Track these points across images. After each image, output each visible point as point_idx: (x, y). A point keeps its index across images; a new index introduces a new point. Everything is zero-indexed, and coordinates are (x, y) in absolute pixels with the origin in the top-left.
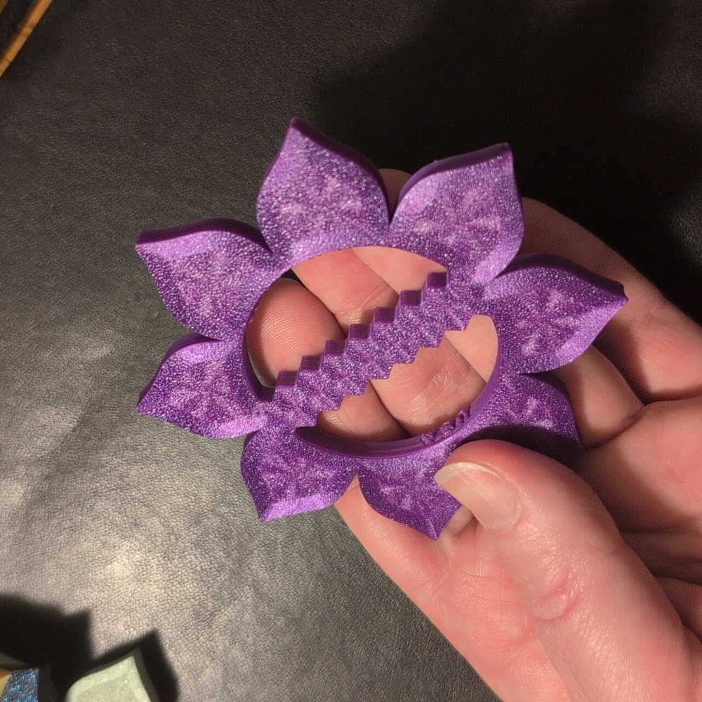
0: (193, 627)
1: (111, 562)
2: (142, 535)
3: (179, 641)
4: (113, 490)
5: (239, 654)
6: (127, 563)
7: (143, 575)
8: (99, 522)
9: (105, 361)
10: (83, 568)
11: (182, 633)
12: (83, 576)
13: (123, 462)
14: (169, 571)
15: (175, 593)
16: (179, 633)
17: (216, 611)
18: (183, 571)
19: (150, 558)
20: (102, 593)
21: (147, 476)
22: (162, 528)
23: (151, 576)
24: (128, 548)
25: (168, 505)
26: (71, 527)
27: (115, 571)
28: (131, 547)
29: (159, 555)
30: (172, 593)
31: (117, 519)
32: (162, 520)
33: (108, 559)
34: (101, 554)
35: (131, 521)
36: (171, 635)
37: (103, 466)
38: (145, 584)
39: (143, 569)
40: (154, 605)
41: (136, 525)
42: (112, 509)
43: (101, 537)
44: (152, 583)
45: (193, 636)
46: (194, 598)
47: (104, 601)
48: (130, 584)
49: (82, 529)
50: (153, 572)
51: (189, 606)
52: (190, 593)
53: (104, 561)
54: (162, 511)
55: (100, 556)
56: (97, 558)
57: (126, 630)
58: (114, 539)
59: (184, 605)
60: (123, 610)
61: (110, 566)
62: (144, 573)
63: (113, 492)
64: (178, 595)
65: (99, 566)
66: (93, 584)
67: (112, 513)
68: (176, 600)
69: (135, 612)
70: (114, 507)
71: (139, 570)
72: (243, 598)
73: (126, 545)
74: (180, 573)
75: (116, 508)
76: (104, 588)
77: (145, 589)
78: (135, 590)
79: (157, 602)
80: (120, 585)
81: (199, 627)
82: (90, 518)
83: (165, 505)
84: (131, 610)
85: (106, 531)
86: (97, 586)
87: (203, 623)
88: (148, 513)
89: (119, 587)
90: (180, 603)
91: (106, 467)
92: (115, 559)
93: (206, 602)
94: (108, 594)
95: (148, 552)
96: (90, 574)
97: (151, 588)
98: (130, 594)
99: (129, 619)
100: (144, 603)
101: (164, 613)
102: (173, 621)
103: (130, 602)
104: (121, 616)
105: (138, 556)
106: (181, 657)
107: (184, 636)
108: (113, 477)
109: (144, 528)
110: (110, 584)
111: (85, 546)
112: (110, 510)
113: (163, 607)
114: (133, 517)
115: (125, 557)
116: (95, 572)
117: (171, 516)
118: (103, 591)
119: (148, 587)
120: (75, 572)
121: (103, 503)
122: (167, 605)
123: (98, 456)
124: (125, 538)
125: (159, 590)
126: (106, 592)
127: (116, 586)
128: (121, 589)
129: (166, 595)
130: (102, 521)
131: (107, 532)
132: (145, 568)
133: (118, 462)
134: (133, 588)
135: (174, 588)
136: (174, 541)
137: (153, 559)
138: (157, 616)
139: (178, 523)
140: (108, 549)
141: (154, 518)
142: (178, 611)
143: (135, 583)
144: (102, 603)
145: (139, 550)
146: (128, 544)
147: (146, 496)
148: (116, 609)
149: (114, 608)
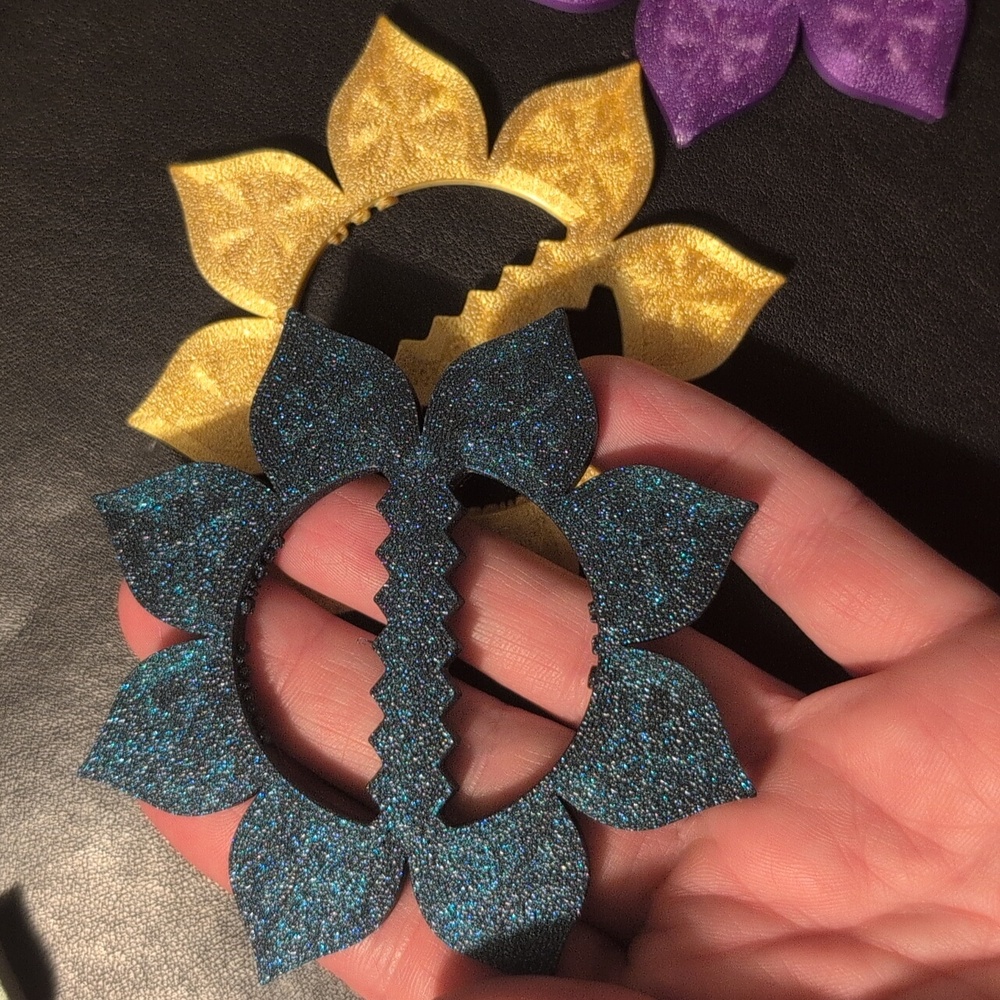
0: (217, 946)
1: (83, 846)
3: (196, 970)
5: (292, 988)
6: (109, 846)
7: (136, 865)
8: (63, 781)
9: (71, 521)
10: (38, 857)
11: (199, 957)
12: (38, 869)
13: (101, 683)
14: (176, 857)
15: (187, 892)
16: (195, 956)
19: (147, 837)
20: (69, 896)
23: (149, 866)
24: (111, 821)
26: (17, 790)
27: (90, 859)
28: (115, 820)
30: (183, 892)
33: (79, 840)
34: (66, 833)
36: (183, 960)
37: (69, 691)
38: (139, 879)
39: (135, 854)
40: (154, 912)
43: (67, 806)
44: (150, 877)
45: (218, 962)
46: (218, 900)
48: (113, 880)
49: (36, 792)
50: (152, 859)
51: (211, 912)
52: (211, 891)
53: (71, 844)
55: (66, 836)
56: (60, 839)
57: (108, 954)
58: (88, 808)
59: (202, 911)
60: (103, 922)
61: (82, 852)
62: (138, 861)
63: (85, 731)
64: (192, 895)
65: (64, 852)
66: (55, 883)
68: (189, 903)
69: (123, 925)
71: (128, 856)
73: (108, 819)
76: (72, 887)
77: (139, 887)
78: (123, 889)
79: (158, 908)
80: (99, 882)
81: (227, 946)
82: (49, 776)
84: (117, 922)
85: (74, 796)
86: (60, 885)
87: (234, 940)
89: (97, 886)
90: (195, 908)
91: (74, 691)
92: (90, 840)
94: (79, 898)
96: (50, 865)
97: (150, 886)
98: (114, 897)
99: (113, 937)
100: (137, 910)
101: (170, 925)
102: (186, 937)
103: (114, 908)
104: (100, 934)
105: (127, 835)
106: (198, 995)
107: (203, 961)
110: (81, 881)
111: (41, 821)
113: (169, 915)
115: (106, 836)
116: (57, 862)
118: (71, 893)
119: (143, 883)
120: (25, 864)
121: (70, 751)
122: (175, 912)
123: (61, 674)
124: (106, 805)
125: (162, 888)
126: (76, 894)
127: (92, 883)
128: (100, 888)
129: (173, 896)
131: (77, 798)
132: (138, 853)
133: (93, 684)
134: (119, 887)
135: (185, 884)
137: (152, 838)
138: (159, 930)
140: (78, 825)
142: (194, 921)
143: (122, 878)
144: (69, 912)
145: (128, 825)
146: (111, 816)
148: (91, 922)
149: (88, 920)
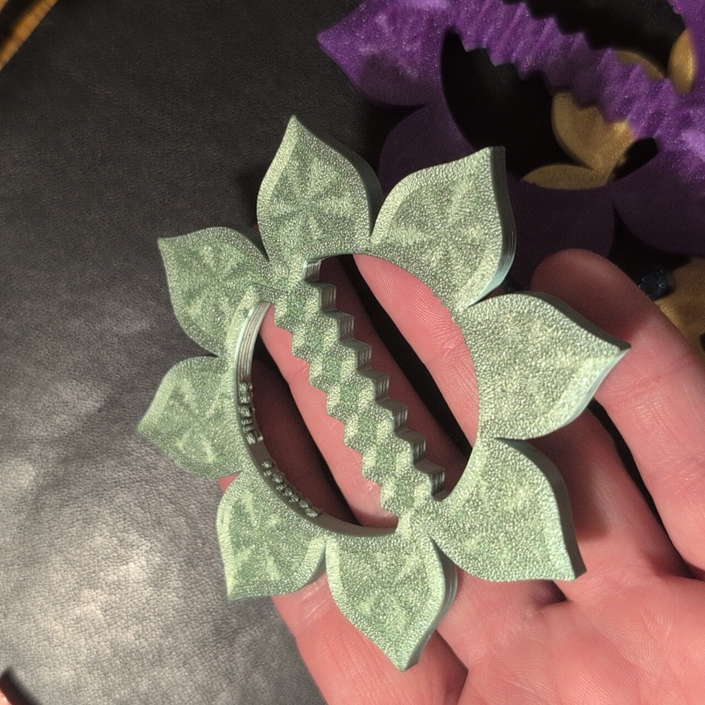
0: (212, 644)
1: (127, 563)
2: (165, 536)
3: (195, 658)
4: (138, 481)
5: (261, 679)
6: (145, 565)
7: (162, 580)
8: (118, 516)
10: (94, 566)
11: (199, 649)
12: (93, 575)
13: (152, 452)
15: (195, 604)
16: (196, 649)
17: (240, 628)
18: (208, 580)
19: (171, 562)
20: (113, 596)
21: (177, 469)
22: (189, 530)
23: (171, 583)
24: (148, 548)
25: (198, 505)
26: (86, 519)
27: (131, 573)
28: (151, 548)
29: (182, 559)
30: (193, 603)
31: (138, 515)
32: (190, 522)
33: (125, 558)
34: (117, 552)
35: (154, 518)
36: (187, 650)
37: (129, 454)
38: (162, 590)
40: (171, 615)
41: (159, 523)
42: (135, 504)
43: (119, 534)
44: (171, 590)
45: (211, 654)
46: (216, 612)
48: (146, 589)
49: (97, 522)
51: (210, 620)
53: (119, 561)
54: (190, 511)
55: (116, 554)
56: (111, 556)
57: (136, 640)
58: (133, 537)
59: (205, 618)
60: (134, 617)
61: (125, 567)
62: (163, 578)
65: (113, 565)
66: (104, 586)
67: (133, 507)
68: (196, 611)
69: (148, 621)
70: (136, 501)
71: (158, 574)
74: (203, 582)
75: (139, 503)
76: (116, 590)
77: (162, 596)
78: (151, 596)
80: (135, 589)
81: (219, 645)
82: (108, 511)
83: (194, 504)
84: (145, 619)
86: (108, 588)
87: (224, 641)
88: (174, 512)
89: (133, 591)
90: (200, 616)
91: (132, 455)
92: (132, 560)
93: (230, 617)
95: (170, 555)
96: (102, 573)
98: (145, 601)
99: (140, 628)
101: (181, 625)
102: (191, 634)
103: (143, 609)
105: (158, 559)
106: (195, 676)
107: (201, 653)
108: (139, 467)
109: (169, 528)
111: (99, 542)
112: (132, 504)
114: (157, 514)
116: (108, 571)
117: (200, 517)
119: (166, 594)
120: (84, 570)
121: (125, 496)
123: (124, 441)
124: (146, 536)
127: (130, 589)
128: (135, 593)
130: (121, 516)
133: (146, 451)
134: (149, 594)
136: (201, 545)
138: (173, 627)
139: (207, 526)
140: (124, 548)
141: (181, 517)
143: (151, 588)
145: (160, 552)
146: (149, 544)
147: (174, 492)
148: (127, 616)
149: (125, 614)
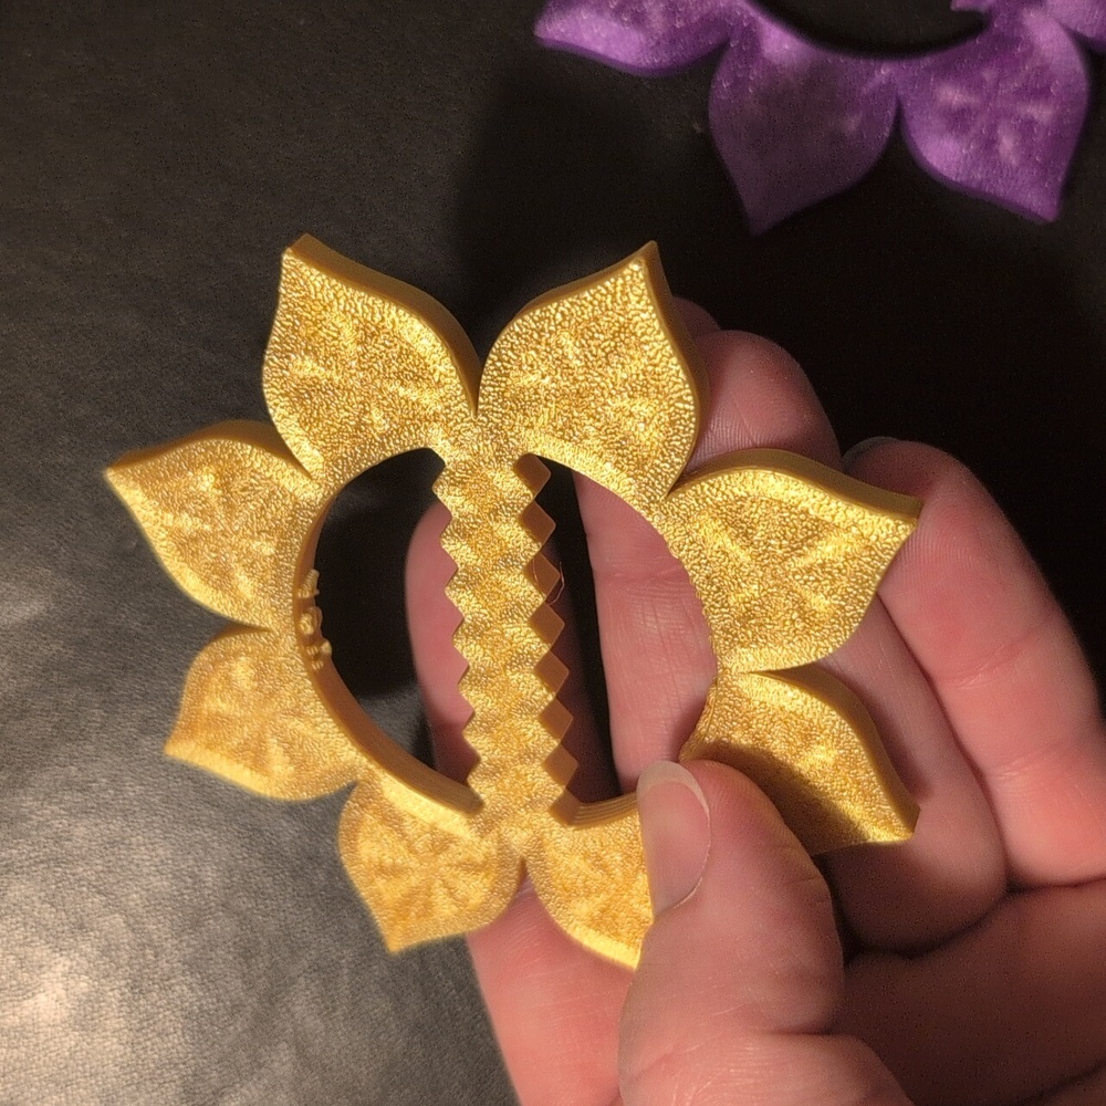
9: (36, 626)
39: (93, 1007)
47: (18, 1065)
50: (112, 1014)
52: (178, 1053)
63: (42, 866)
64: (156, 1056)
72: (276, 1065)
73: (62, 964)
79: (117, 1069)
85: (26, 938)
94: (26, 1054)
100: (93, 1070)
104: (50, 1094)
110: (30, 1035)
113: (128, 1077)
115: (60, 985)
122: (135, 1074)
125: (122, 1047)
126: (24, 1049)
129: (134, 1056)
131: (29, 940)
132: (96, 1006)
135: (148, 1043)
137: (112, 990)
144: (14, 1070)
